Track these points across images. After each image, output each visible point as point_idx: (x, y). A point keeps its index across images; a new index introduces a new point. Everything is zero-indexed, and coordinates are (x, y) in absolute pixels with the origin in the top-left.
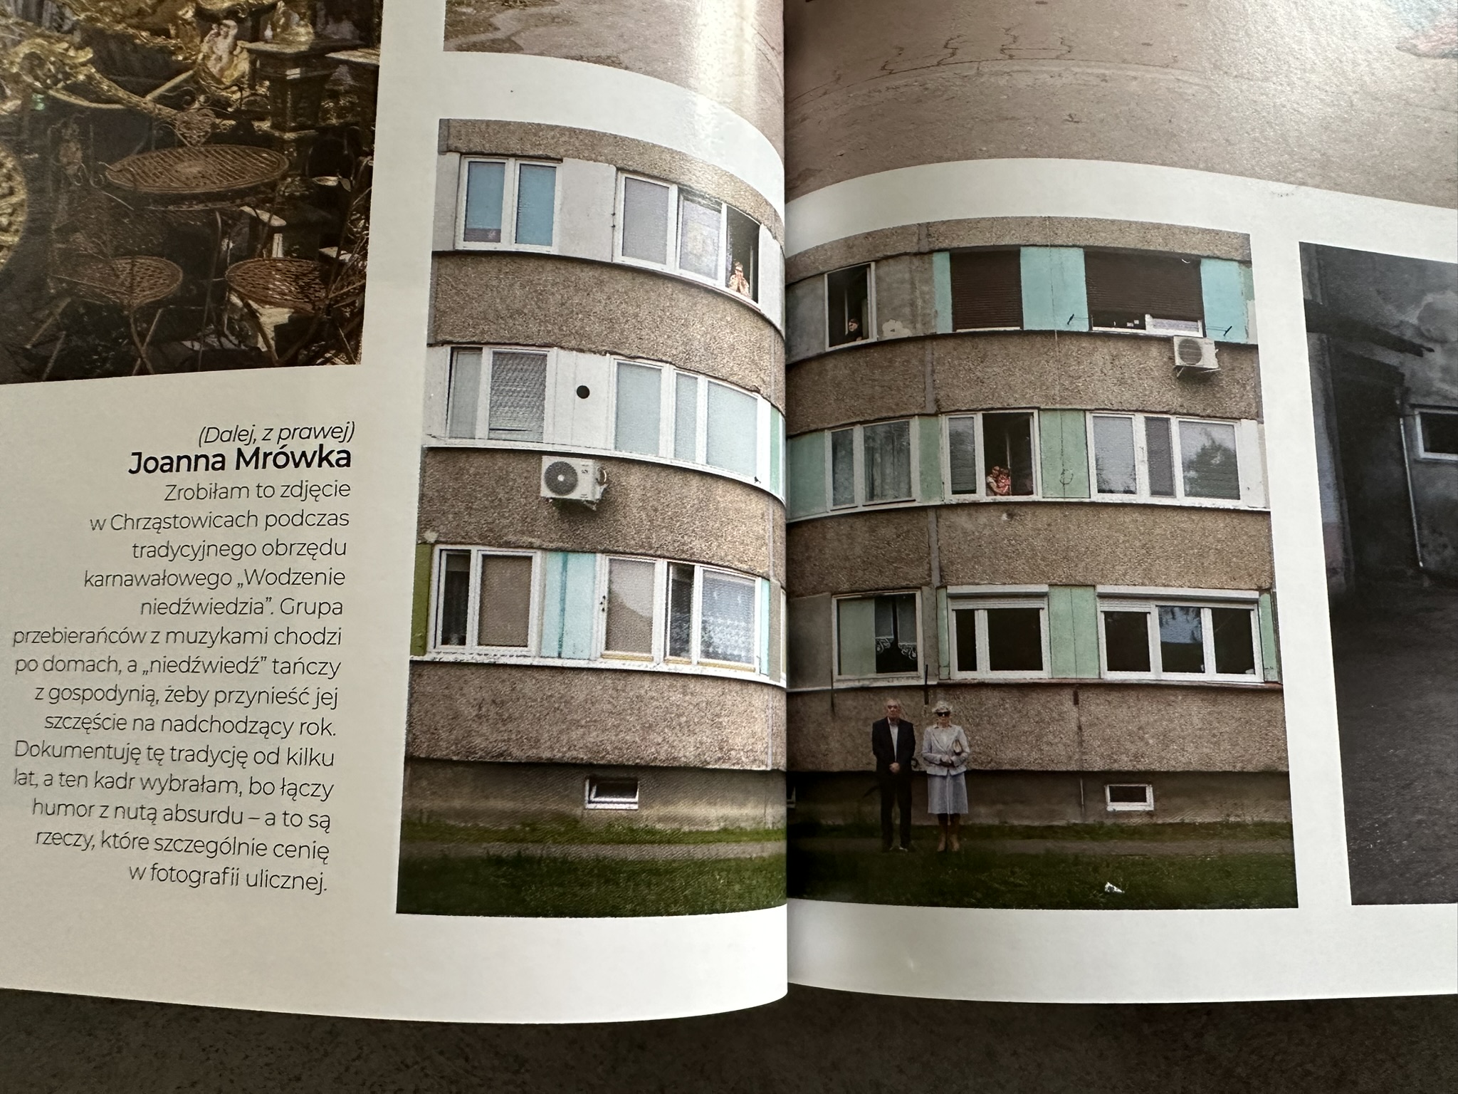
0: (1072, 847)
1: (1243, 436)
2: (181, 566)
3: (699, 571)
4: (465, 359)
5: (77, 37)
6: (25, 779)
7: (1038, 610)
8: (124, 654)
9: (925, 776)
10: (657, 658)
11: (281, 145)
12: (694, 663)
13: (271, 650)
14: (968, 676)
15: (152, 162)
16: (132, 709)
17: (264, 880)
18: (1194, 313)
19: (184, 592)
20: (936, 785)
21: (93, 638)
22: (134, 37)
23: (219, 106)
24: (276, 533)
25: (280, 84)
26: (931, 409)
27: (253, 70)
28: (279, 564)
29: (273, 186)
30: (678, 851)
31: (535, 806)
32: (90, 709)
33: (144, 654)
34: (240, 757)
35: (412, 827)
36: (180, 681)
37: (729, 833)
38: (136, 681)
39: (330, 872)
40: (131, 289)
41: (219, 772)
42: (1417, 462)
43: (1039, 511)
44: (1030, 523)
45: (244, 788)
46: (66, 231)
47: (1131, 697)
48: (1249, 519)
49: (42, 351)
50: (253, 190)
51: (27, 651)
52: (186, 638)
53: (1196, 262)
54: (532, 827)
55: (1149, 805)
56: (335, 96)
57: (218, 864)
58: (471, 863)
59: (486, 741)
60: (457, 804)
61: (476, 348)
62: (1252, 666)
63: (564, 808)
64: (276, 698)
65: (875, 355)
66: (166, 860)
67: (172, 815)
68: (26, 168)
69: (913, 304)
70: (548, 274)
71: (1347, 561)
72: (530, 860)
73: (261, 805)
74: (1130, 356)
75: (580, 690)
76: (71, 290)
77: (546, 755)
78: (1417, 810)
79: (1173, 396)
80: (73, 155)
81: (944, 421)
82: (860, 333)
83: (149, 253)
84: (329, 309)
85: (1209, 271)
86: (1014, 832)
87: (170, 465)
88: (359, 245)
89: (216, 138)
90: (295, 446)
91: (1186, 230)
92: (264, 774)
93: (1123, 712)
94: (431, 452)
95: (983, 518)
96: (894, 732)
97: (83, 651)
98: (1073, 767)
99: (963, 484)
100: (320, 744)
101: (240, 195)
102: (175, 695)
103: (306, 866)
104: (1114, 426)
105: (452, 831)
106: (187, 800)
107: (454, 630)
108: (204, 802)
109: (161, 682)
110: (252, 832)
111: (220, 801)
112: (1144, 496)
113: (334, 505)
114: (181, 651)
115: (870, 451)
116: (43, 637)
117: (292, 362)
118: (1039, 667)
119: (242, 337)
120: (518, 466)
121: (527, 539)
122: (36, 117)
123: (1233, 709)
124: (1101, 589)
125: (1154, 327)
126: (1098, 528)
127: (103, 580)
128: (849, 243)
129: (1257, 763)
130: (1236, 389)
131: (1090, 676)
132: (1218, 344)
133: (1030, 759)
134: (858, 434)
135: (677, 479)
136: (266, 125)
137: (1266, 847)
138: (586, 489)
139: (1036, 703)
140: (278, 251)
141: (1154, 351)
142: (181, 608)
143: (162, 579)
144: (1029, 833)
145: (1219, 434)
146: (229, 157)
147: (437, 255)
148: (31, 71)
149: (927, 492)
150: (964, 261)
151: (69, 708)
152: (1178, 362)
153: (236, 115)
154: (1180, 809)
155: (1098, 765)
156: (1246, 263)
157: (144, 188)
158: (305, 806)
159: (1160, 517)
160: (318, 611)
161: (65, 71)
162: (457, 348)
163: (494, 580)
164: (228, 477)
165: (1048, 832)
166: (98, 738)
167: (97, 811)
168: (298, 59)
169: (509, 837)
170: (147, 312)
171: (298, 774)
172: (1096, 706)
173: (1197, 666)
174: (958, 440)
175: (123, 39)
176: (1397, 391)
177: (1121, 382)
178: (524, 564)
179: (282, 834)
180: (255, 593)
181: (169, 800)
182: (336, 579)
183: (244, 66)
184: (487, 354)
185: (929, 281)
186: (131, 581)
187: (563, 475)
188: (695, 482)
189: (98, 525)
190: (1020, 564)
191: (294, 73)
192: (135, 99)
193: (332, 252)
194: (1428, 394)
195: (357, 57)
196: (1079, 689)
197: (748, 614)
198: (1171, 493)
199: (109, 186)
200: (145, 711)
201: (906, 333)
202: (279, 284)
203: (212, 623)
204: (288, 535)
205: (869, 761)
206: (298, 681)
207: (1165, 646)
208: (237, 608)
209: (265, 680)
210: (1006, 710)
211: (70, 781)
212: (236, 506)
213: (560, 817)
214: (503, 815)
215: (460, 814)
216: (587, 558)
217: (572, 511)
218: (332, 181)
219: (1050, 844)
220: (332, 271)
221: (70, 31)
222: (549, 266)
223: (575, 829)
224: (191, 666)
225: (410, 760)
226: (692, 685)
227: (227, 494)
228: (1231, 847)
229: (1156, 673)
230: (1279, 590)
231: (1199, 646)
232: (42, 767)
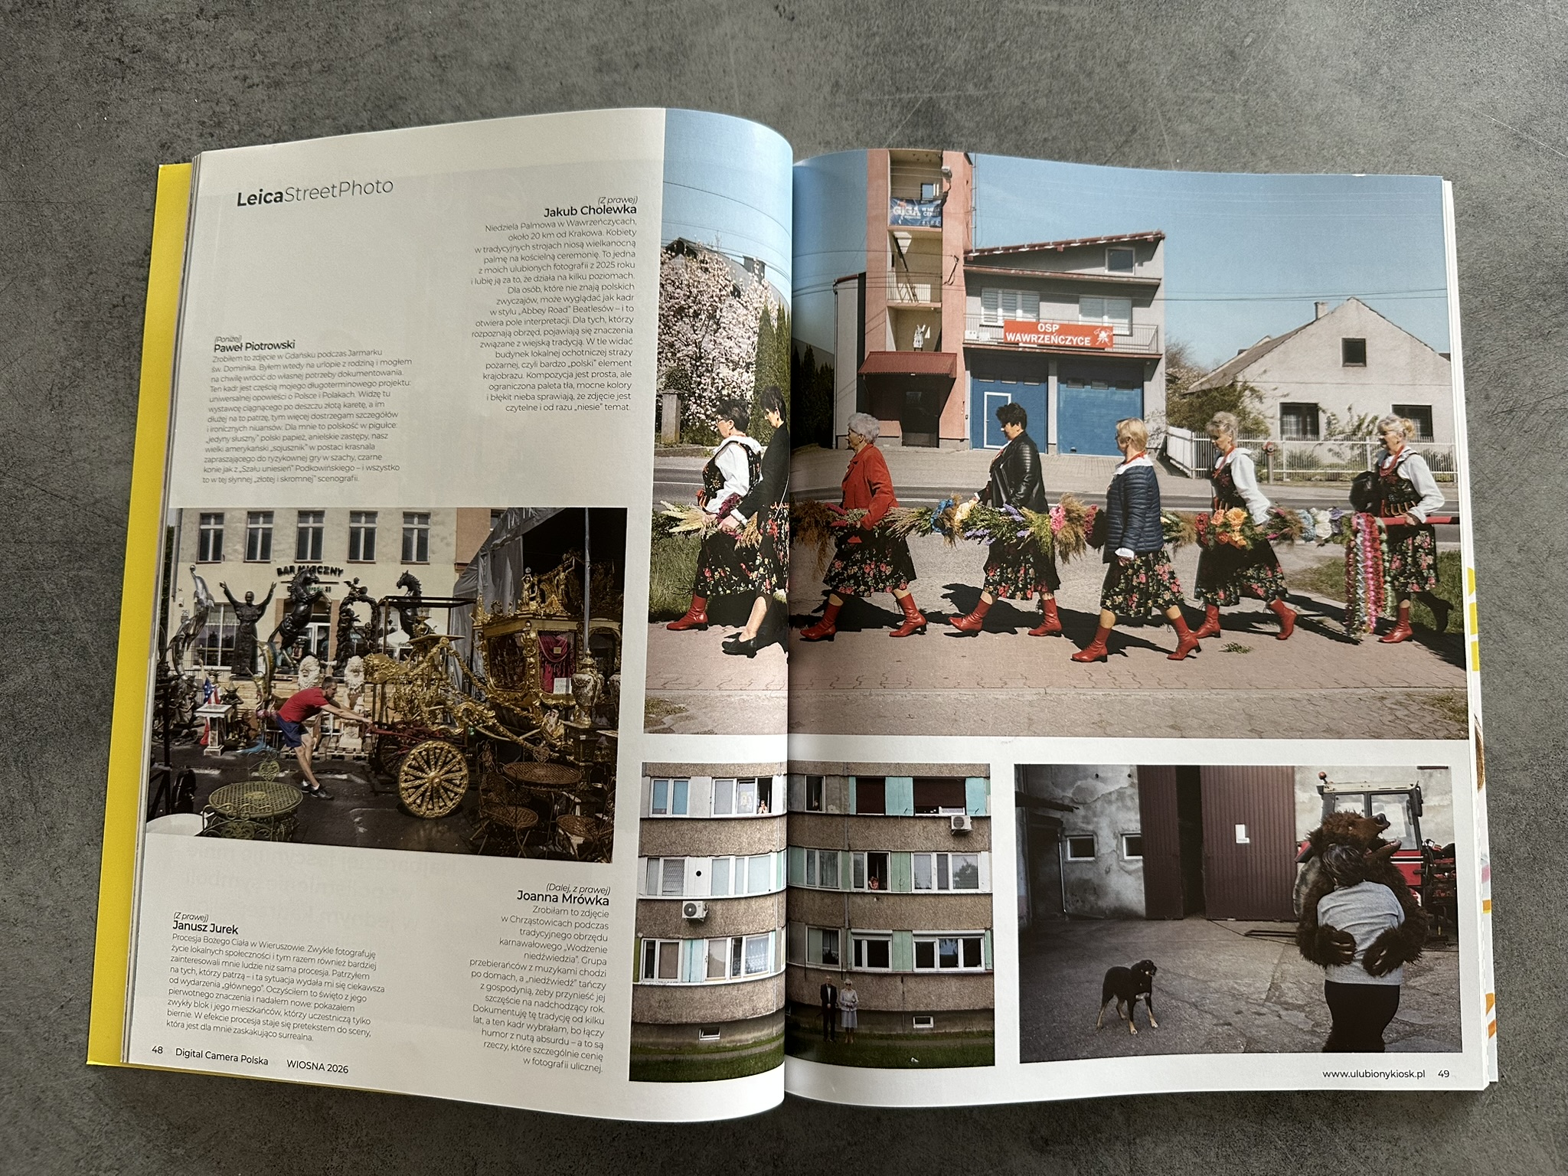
0: (899, 1043)
1: (981, 860)
2: (541, 940)
3: (744, 938)
4: (654, 863)
5: (488, 705)
6: (478, 1021)
7: (887, 942)
8: (518, 974)
9: (840, 1011)
10: (728, 978)
11: (578, 768)
12: (743, 977)
13: (578, 977)
14: (859, 969)
15: (523, 766)
16: (521, 996)
17: (578, 1067)
18: (962, 804)
19: (542, 951)
20: (845, 1015)
21: (504, 966)
22: (513, 710)
23: (552, 746)
24: (578, 931)
25: (577, 741)
26: (847, 848)
27: (566, 733)
28: (582, 943)
29: (576, 784)
30: (736, 1054)
31: (680, 1040)
32: (505, 995)
33: (526, 974)
34: (567, 1019)
35: (634, 1049)
36: (541, 987)
37: (757, 1043)
38: (523, 985)
39: (603, 1065)
40: (516, 821)
41: (559, 1024)
42: (1067, 863)
43: (890, 897)
44: (886, 903)
45: (569, 1030)
46: (486, 791)
47: (926, 980)
48: (982, 898)
49: (478, 842)
50: (567, 785)
51: (477, 969)
52: (543, 970)
53: (963, 780)
54: (680, 1049)
55: (931, 1025)
56: (600, 749)
57: (560, 1060)
58: (657, 1063)
59: (662, 1016)
60: (651, 1040)
61: (657, 858)
62: (980, 963)
63: (691, 1041)
64: (582, 997)
65: (825, 819)
66: (538, 1057)
67: (540, 1040)
68: (467, 760)
69: (840, 799)
70: (685, 826)
71: (1028, 913)
72: (679, 1061)
73: (576, 1038)
74: (931, 826)
75: (697, 994)
76: (489, 817)
77: (684, 1020)
78: (1054, 1021)
79: (950, 844)
80: (488, 758)
81: (851, 854)
82: (819, 808)
83: (523, 806)
84: (599, 840)
85: (970, 785)
86: (874, 1037)
87: (535, 898)
88: (611, 813)
89: (551, 760)
90: (587, 895)
91: (960, 765)
92: (577, 1026)
93: (922, 986)
94: (640, 901)
95: (866, 899)
96: (829, 990)
97: (499, 971)
98: (900, 1009)
99: (859, 884)
100: (599, 1016)
101: (563, 786)
102: (539, 992)
103: (594, 1063)
104: (923, 859)
105: (650, 1050)
106: (546, 1034)
107: (649, 973)
108: (552, 1035)
109: (534, 987)
110: (573, 1048)
111: (560, 1035)
112: (935, 890)
113: (602, 921)
114: (542, 975)
115: (822, 863)
116: (483, 964)
117: (585, 860)
118: (887, 966)
119: (563, 846)
120: (674, 906)
121: (677, 936)
122: (470, 738)
123: (971, 983)
124: (914, 932)
125: (943, 812)
126: (915, 904)
127: (507, 943)
128: (815, 764)
129: (980, 1005)
130: (979, 838)
131: (908, 970)
132: (972, 818)
133: (882, 1006)
134: (817, 854)
135: (736, 903)
136: (572, 758)
137: (982, 1041)
138: (700, 914)
139: (886, 981)
140: (578, 813)
141: (942, 823)
142: (541, 957)
143: (533, 945)
144: (881, 1037)
145: (971, 859)
146: (556, 769)
147: (642, 820)
148: (467, 717)
149: (844, 887)
150: (861, 781)
151: (494, 993)
152: (953, 827)
153: (559, 751)
154: (945, 1027)
155: (910, 1009)
156: (988, 778)
157: (520, 777)
158: (593, 1039)
159: (941, 899)
160: (596, 963)
161: (482, 719)
162: (650, 858)
163: (665, 952)
164: (559, 905)
165: (889, 1037)
166: (507, 1007)
167: (509, 1036)
168: (584, 731)
169: (671, 1053)
170: (523, 831)
171: (590, 1027)
172: (911, 983)
173: (956, 965)
174: (857, 863)
175: (508, 709)
176: (1059, 830)
177: (927, 838)
178: (674, 947)
179: (584, 1050)
180: (572, 954)
181: (539, 1034)
182: (604, 951)
183: (562, 731)
184: (662, 860)
185: (847, 789)
186: (519, 944)
187: (691, 908)
188: (743, 902)
189: (504, 919)
190: (881, 921)
191: (583, 737)
192: (515, 737)
193: (600, 816)
194: (1074, 830)
195: (609, 733)
196: (903, 976)
197: (766, 950)
198: (947, 888)
199: (504, 774)
200: (527, 997)
201: (837, 812)
202: (578, 827)
203: (555, 965)
204: (584, 932)
205: (819, 1002)
206: (589, 990)
207: (941, 957)
208: (564, 960)
209: (575, 989)
210: (873, 985)
211: (497, 1023)
212: (563, 918)
213: (690, 1044)
214: (668, 1045)
215: (652, 1044)
216: (700, 941)
217: (695, 923)
218: (600, 786)
219: (890, 1042)
220: (600, 823)
221: (485, 702)
222: (686, 823)
223: (696, 1049)
224: (546, 981)
225: (633, 1023)
226: (741, 986)
227: (559, 912)
228: (966, 1042)
229: (937, 968)
230: (994, 929)
231: (956, 956)
232: (485, 1016)
